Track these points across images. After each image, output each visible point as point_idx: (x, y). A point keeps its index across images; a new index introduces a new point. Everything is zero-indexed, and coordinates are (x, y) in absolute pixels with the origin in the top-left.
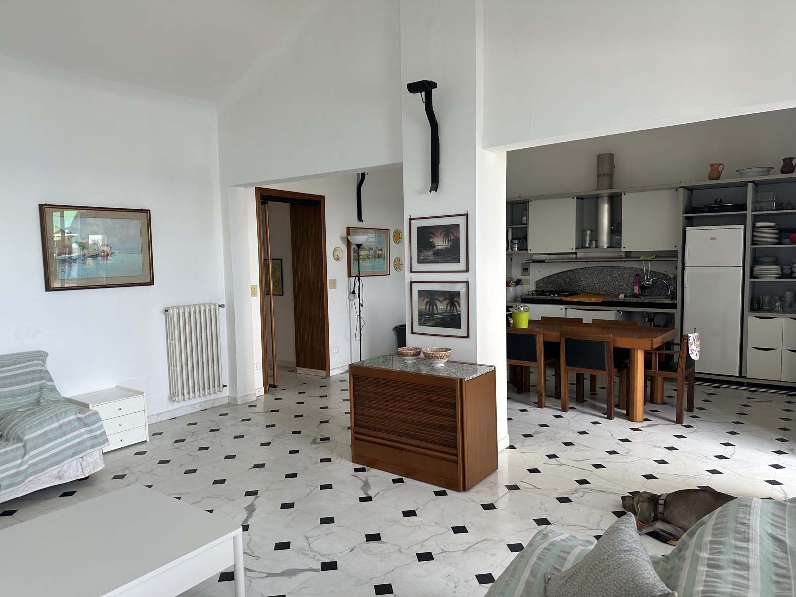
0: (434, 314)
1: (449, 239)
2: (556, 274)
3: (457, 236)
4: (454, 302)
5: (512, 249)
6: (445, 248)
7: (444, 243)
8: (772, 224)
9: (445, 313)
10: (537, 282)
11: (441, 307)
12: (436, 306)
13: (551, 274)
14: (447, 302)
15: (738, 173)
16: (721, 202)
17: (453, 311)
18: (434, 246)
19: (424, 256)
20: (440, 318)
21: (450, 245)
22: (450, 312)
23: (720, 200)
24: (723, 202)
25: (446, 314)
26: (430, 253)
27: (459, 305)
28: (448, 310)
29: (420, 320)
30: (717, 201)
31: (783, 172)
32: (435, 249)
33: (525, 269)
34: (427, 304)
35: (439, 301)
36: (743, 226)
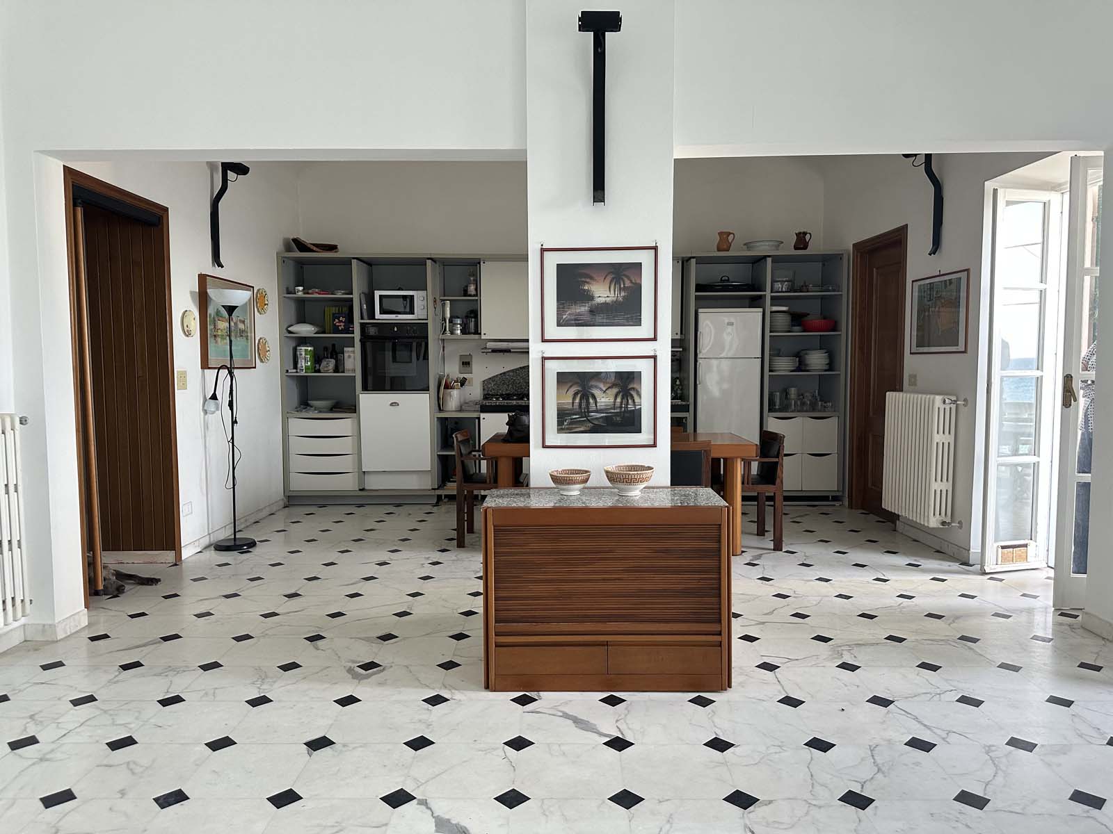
0: (589, 412)
1: (622, 286)
2: (512, 371)
3: (638, 282)
4: (629, 390)
5: (452, 333)
6: (613, 301)
7: (612, 292)
8: (784, 309)
9: (611, 409)
10: (484, 381)
11: (603, 400)
12: (594, 398)
13: (505, 370)
14: (615, 390)
15: (746, 247)
16: (728, 281)
17: (628, 404)
18: (592, 298)
19: (570, 314)
20: (602, 417)
21: (624, 297)
22: (621, 407)
23: (727, 278)
24: (731, 280)
25: (613, 411)
26: (583, 309)
27: (639, 395)
28: (618, 404)
29: (560, 423)
30: (723, 279)
31: (796, 248)
32: (594, 302)
33: (466, 364)
34: (575, 394)
35: (601, 390)
36: (761, 310)
